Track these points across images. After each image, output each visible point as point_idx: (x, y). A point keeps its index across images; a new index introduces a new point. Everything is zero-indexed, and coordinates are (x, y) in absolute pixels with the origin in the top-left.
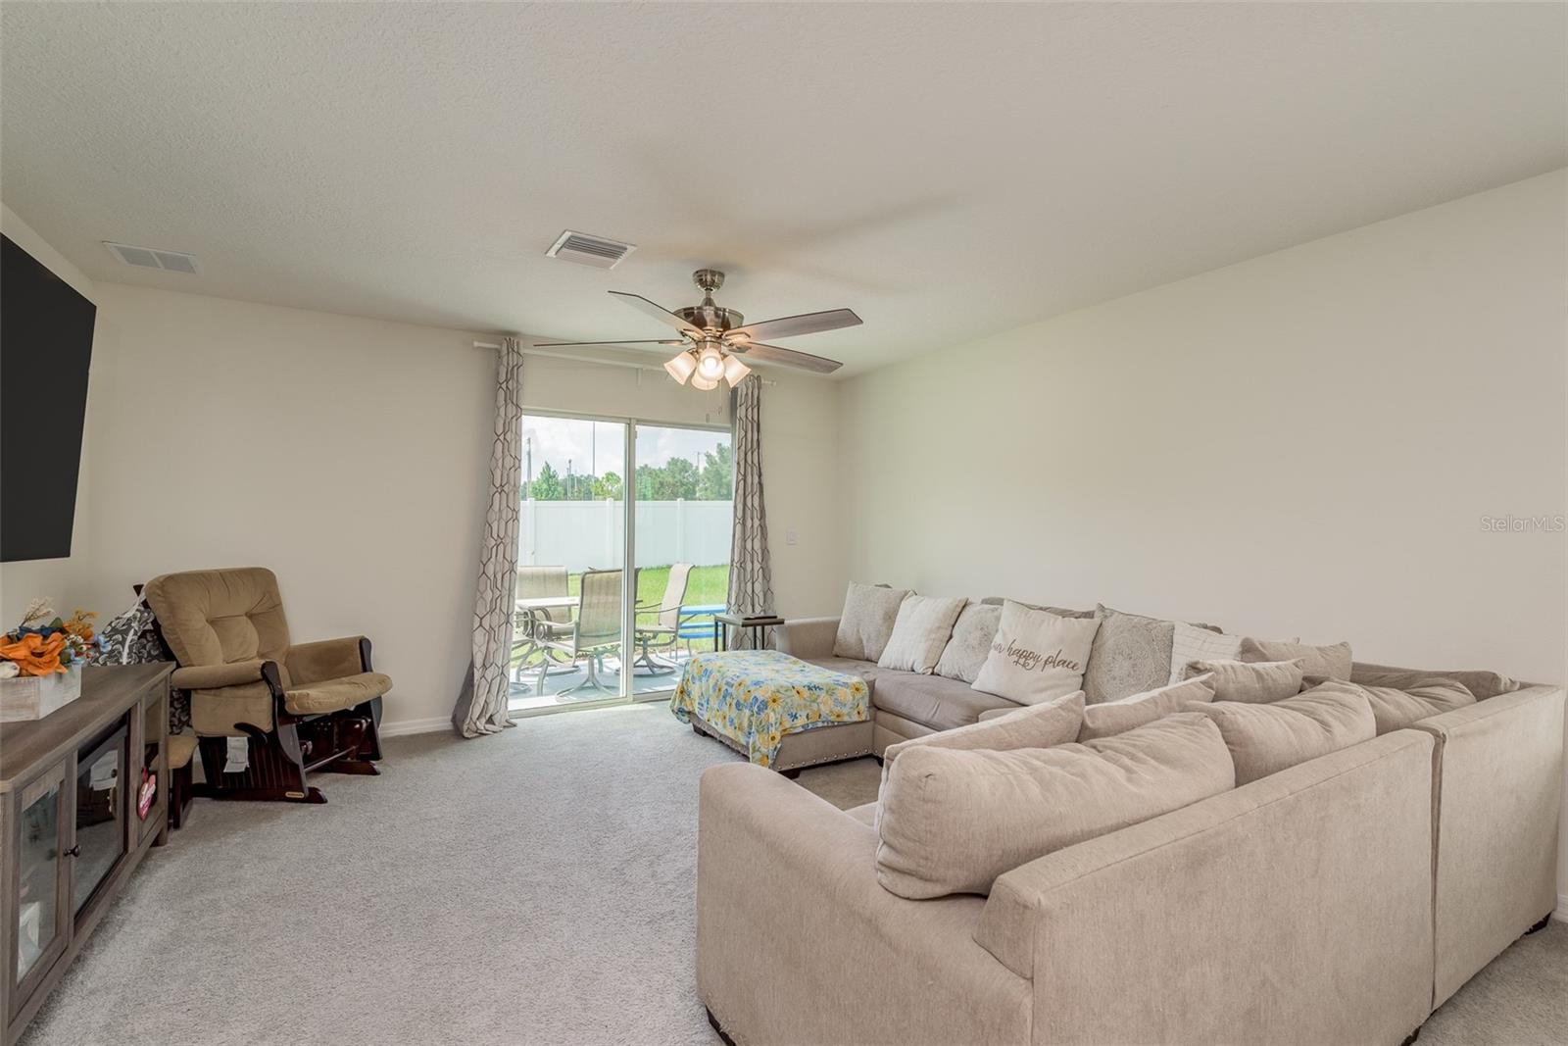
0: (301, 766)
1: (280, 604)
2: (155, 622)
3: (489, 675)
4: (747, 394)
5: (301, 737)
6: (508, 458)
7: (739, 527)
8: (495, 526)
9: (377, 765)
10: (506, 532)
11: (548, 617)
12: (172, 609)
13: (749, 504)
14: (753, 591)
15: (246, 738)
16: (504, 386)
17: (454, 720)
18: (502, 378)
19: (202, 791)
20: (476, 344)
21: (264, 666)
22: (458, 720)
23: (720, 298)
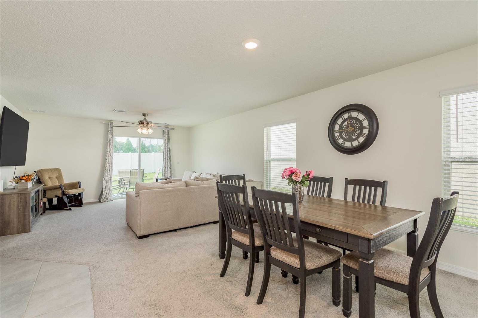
0: (67, 204)
1: (62, 175)
2: (39, 178)
3: (107, 190)
4: (166, 132)
5: (67, 198)
6: (110, 146)
7: (164, 160)
8: (108, 160)
9: (82, 205)
10: (110, 161)
11: (124, 180)
12: (42, 175)
13: (167, 155)
14: (168, 173)
15: (56, 199)
16: (109, 131)
17: (99, 199)
18: (109, 130)
19: (48, 209)
20: (103, 123)
21: (60, 185)
22: (100, 199)
23: (148, 119)
